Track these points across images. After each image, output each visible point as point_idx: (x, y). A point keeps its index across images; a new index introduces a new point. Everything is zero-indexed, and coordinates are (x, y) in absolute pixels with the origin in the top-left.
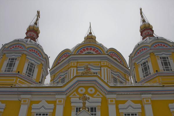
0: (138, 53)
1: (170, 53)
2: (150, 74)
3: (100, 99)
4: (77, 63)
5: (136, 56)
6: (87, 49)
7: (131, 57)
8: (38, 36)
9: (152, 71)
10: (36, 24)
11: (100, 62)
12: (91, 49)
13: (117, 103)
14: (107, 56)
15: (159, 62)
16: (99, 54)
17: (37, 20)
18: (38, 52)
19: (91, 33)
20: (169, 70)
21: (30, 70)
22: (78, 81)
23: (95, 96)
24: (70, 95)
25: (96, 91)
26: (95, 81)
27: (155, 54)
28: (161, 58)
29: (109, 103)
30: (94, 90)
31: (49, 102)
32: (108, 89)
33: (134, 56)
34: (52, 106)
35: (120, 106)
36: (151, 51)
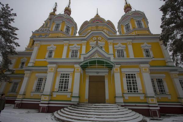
0: (124, 20)
1: (142, 18)
2: (130, 30)
3: (104, 43)
4: (92, 27)
5: (122, 22)
6: (97, 21)
7: (119, 23)
8: (70, 14)
9: (131, 28)
10: (69, 6)
11: (103, 27)
12: (98, 21)
13: (114, 44)
14: (106, 24)
15: (136, 23)
16: (102, 23)
17: (69, 4)
18: (71, 21)
19: (97, 14)
20: (141, 27)
21: (68, 29)
22: (92, 33)
23: (102, 41)
24: (89, 41)
25: (102, 38)
26: (101, 33)
27: (134, 19)
28: (136, 21)
29: (109, 44)
30: (101, 38)
31: (78, 45)
32: (108, 37)
33: (122, 21)
34: (80, 46)
35: (115, 46)
36: (131, 18)
